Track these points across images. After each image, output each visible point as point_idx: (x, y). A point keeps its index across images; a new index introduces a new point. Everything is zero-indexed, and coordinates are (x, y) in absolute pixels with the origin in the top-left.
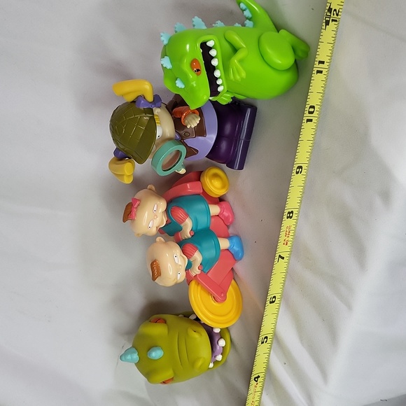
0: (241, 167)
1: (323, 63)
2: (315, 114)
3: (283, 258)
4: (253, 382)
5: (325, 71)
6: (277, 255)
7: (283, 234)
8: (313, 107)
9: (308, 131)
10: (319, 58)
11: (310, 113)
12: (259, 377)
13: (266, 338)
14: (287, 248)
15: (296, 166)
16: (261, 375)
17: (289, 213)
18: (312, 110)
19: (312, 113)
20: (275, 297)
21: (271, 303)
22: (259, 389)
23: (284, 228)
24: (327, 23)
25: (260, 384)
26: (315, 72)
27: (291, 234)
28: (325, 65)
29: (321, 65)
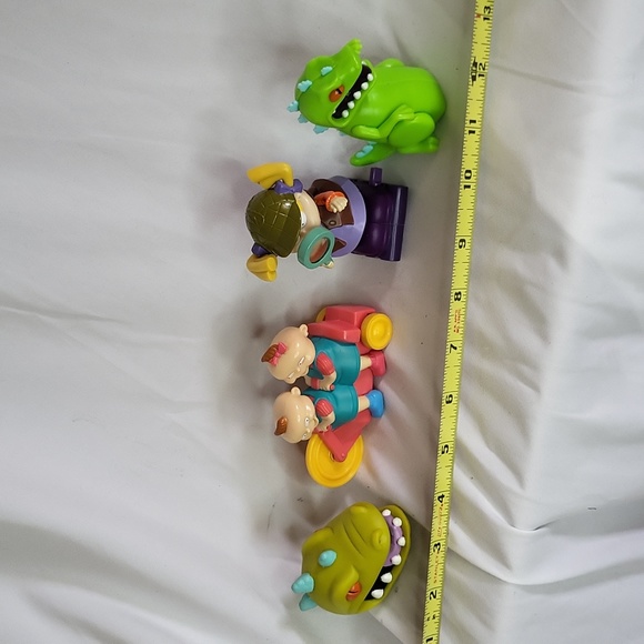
0: (397, 258)
1: (474, 122)
2: (473, 179)
3: (455, 348)
4: (437, 502)
5: (477, 131)
6: (449, 344)
7: (452, 319)
8: (470, 171)
9: (467, 199)
10: (469, 117)
11: (467, 178)
12: (443, 496)
13: (447, 446)
14: (459, 337)
15: (459, 239)
16: (446, 494)
17: (456, 294)
18: (468, 175)
19: (469, 178)
20: (451, 396)
21: (447, 402)
22: (445, 512)
23: (452, 312)
24: (474, 78)
25: (446, 506)
26: (467, 132)
27: (462, 319)
28: (477, 124)
29: (472, 124)
